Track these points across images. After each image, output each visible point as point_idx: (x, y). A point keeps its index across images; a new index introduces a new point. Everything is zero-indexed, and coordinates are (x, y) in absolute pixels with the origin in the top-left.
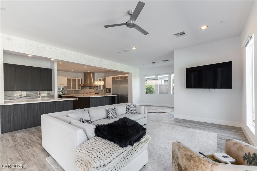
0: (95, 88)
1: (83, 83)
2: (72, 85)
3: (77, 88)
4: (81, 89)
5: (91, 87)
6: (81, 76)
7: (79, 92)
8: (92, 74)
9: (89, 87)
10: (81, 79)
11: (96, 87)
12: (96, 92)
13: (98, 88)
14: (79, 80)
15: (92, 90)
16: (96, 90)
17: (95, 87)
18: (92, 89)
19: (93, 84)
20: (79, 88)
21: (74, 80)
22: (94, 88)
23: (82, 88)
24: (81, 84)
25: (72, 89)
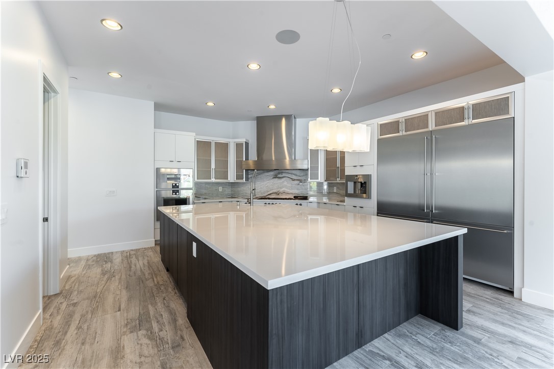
0: (294, 177)
1: (253, 156)
2: (213, 166)
3: (232, 177)
4: (247, 179)
5: (279, 172)
6: (246, 132)
7: (239, 189)
8: (284, 121)
9: (272, 173)
10: (247, 144)
11: (298, 173)
12: (297, 192)
13: (307, 175)
14: (239, 146)
15: (285, 183)
16: (297, 182)
17: (294, 172)
18: (283, 180)
19: (285, 158)
20: (239, 177)
21: (223, 148)
22: (289, 176)
23: (250, 176)
24: (247, 158)
25: (213, 180)
